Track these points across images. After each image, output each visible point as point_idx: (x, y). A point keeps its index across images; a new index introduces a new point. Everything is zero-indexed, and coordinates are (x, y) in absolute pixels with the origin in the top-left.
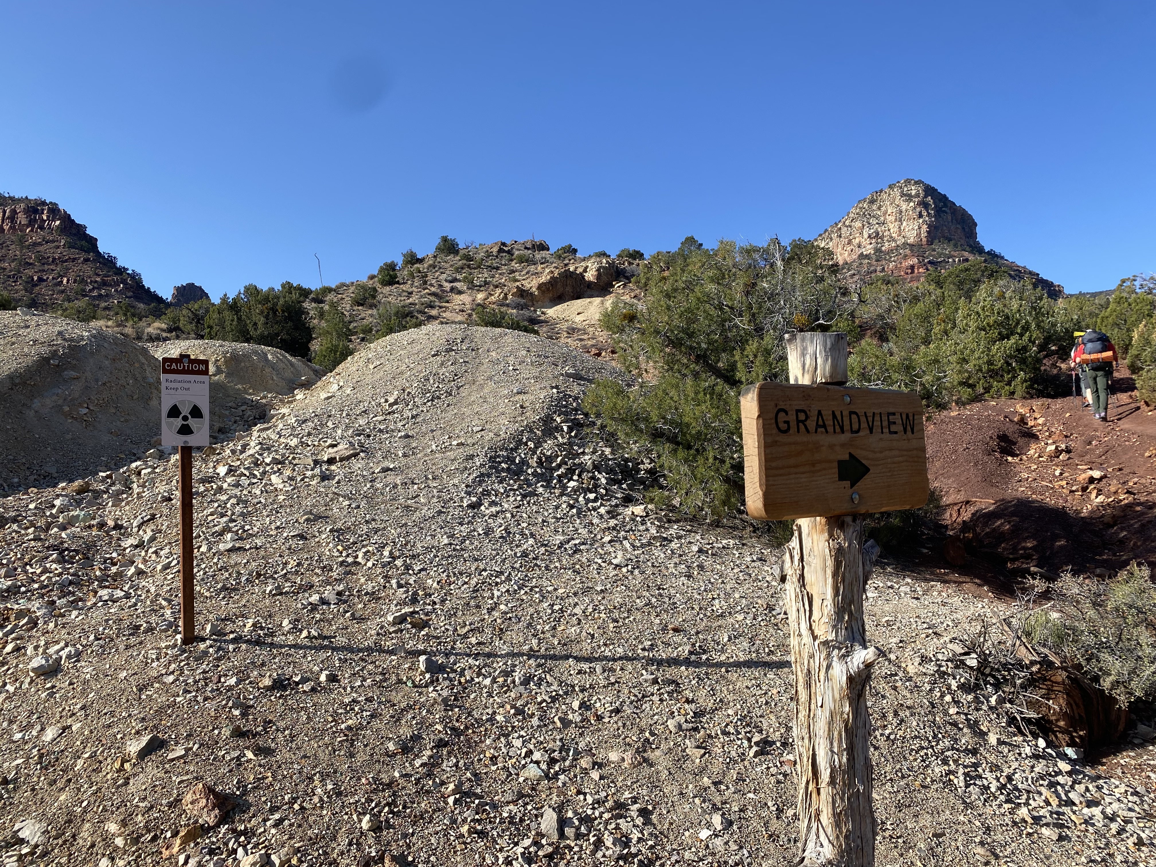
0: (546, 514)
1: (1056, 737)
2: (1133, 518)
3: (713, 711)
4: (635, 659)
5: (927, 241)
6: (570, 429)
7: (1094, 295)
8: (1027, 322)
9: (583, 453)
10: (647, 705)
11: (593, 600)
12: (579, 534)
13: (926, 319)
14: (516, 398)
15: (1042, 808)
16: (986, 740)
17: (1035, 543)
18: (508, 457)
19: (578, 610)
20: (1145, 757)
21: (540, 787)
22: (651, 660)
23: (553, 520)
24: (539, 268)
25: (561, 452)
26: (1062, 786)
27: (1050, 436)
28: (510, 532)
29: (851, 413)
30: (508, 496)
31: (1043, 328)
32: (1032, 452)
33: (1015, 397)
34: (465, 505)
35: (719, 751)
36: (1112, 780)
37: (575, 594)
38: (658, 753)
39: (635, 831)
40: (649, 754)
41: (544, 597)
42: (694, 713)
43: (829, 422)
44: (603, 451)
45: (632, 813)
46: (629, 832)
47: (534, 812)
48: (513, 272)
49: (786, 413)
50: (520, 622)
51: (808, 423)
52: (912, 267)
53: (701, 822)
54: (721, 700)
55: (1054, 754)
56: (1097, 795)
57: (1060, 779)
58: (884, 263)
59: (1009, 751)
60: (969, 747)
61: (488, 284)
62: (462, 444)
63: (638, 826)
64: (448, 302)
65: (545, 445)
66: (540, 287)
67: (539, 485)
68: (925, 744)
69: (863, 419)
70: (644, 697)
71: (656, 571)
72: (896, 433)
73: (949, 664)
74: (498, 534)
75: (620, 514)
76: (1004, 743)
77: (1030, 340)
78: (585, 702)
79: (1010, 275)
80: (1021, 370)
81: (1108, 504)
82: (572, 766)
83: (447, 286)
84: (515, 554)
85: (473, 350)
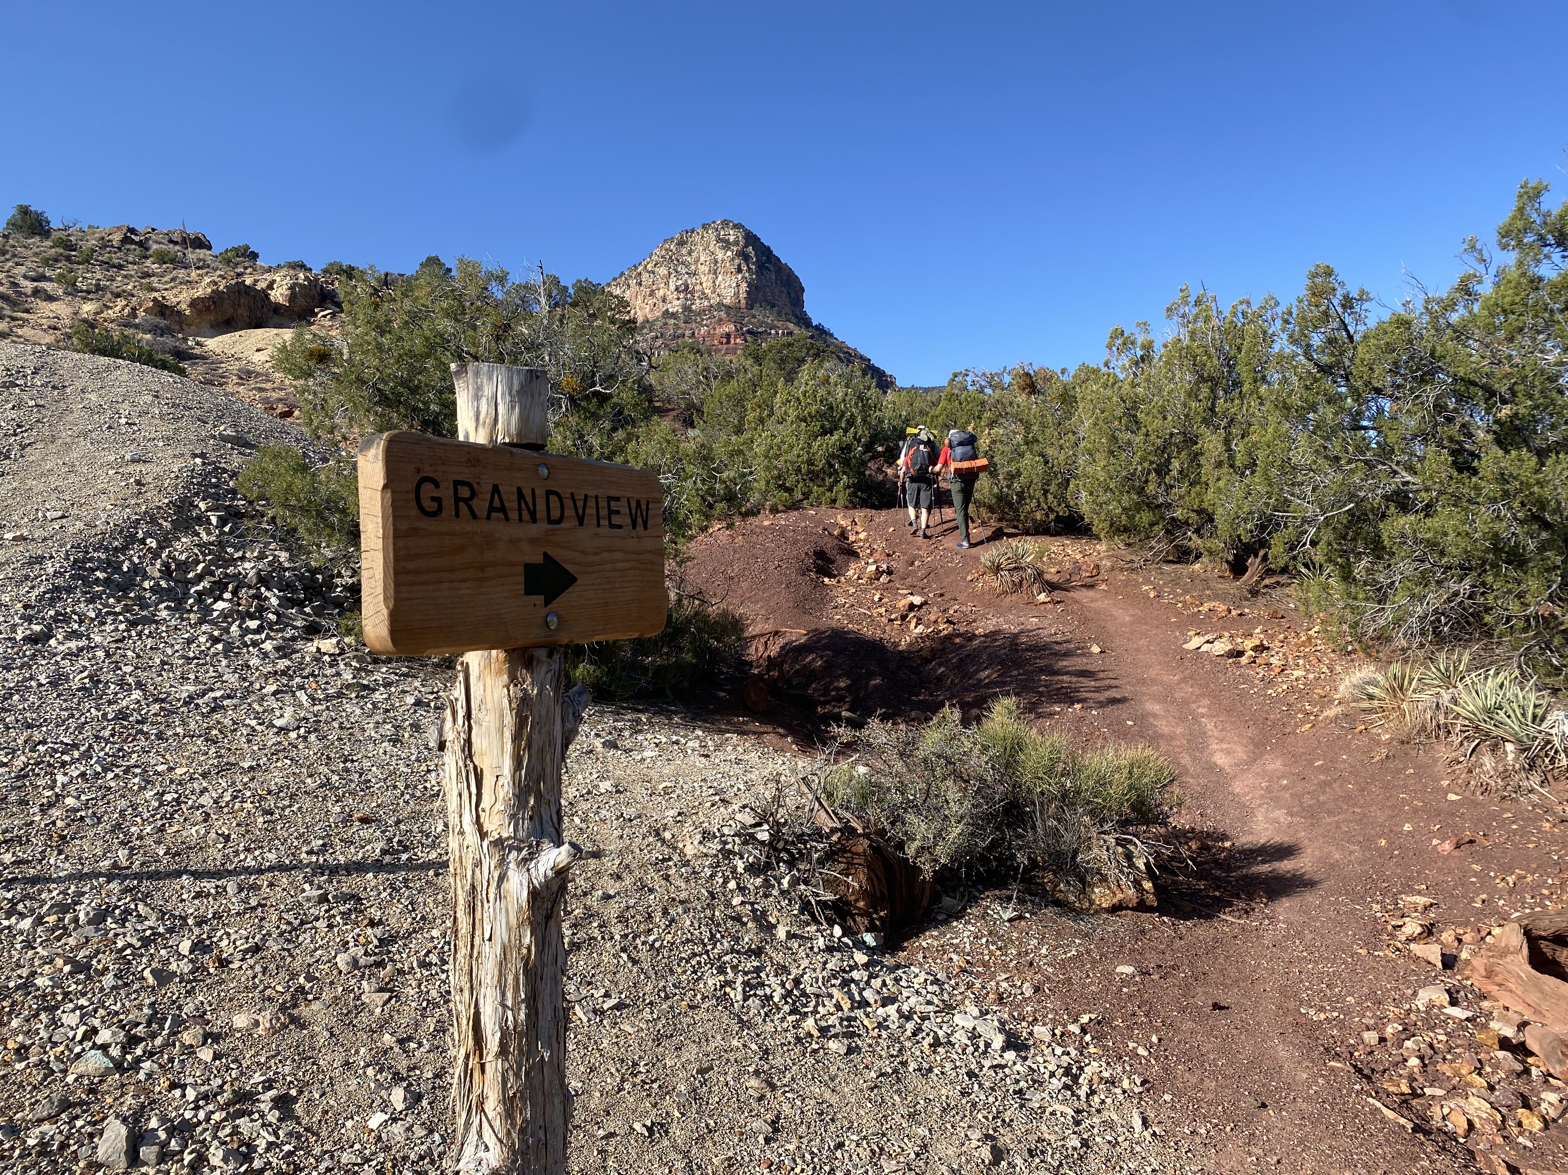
0: (169, 651)
1: (855, 921)
2: (952, 652)
3: (409, 934)
4: (295, 867)
5: (747, 304)
6: (223, 521)
7: (927, 390)
8: (852, 415)
9: (243, 558)
10: (307, 935)
11: (234, 783)
12: (223, 682)
13: (739, 402)
14: (131, 468)
15: (832, 1014)
16: (774, 935)
17: (849, 682)
18: (109, 563)
19: (207, 800)
20: (948, 936)
21: (105, 1087)
22: (321, 867)
23: (181, 662)
24: (193, 274)
25: (205, 555)
26: (857, 983)
27: (871, 554)
28: (99, 681)
29: (549, 493)
30: (104, 623)
31: (869, 424)
32: (851, 572)
33: (837, 505)
34: (18, 638)
35: (412, 992)
36: (912, 968)
37: (204, 775)
38: (316, 1006)
39: (265, 1134)
40: (303, 1011)
41: (148, 782)
42: (380, 940)
43: (512, 504)
44: (275, 556)
45: (262, 1106)
46: (255, 1135)
47: (89, 1129)
48: (147, 275)
49: (437, 485)
50: (99, 822)
51: (474, 503)
52: (728, 336)
53: (373, 1102)
54: (423, 918)
55: (851, 943)
56: (894, 990)
57: (855, 975)
58: (694, 326)
59: (800, 946)
60: (753, 946)
61: (102, 289)
62: (23, 538)
63: (270, 1125)
64: (27, 311)
65: (178, 545)
66: (194, 303)
67: (162, 606)
68: (698, 949)
69: (568, 503)
70: (302, 923)
71: (345, 734)
72: (620, 527)
73: (736, 839)
74: (76, 683)
75: (298, 652)
76: (795, 936)
77: (855, 438)
78: (202, 941)
79: (839, 357)
80: (844, 473)
81: (928, 636)
82: (166, 1044)
83: (28, 286)
84: (105, 715)
85: (54, 388)
